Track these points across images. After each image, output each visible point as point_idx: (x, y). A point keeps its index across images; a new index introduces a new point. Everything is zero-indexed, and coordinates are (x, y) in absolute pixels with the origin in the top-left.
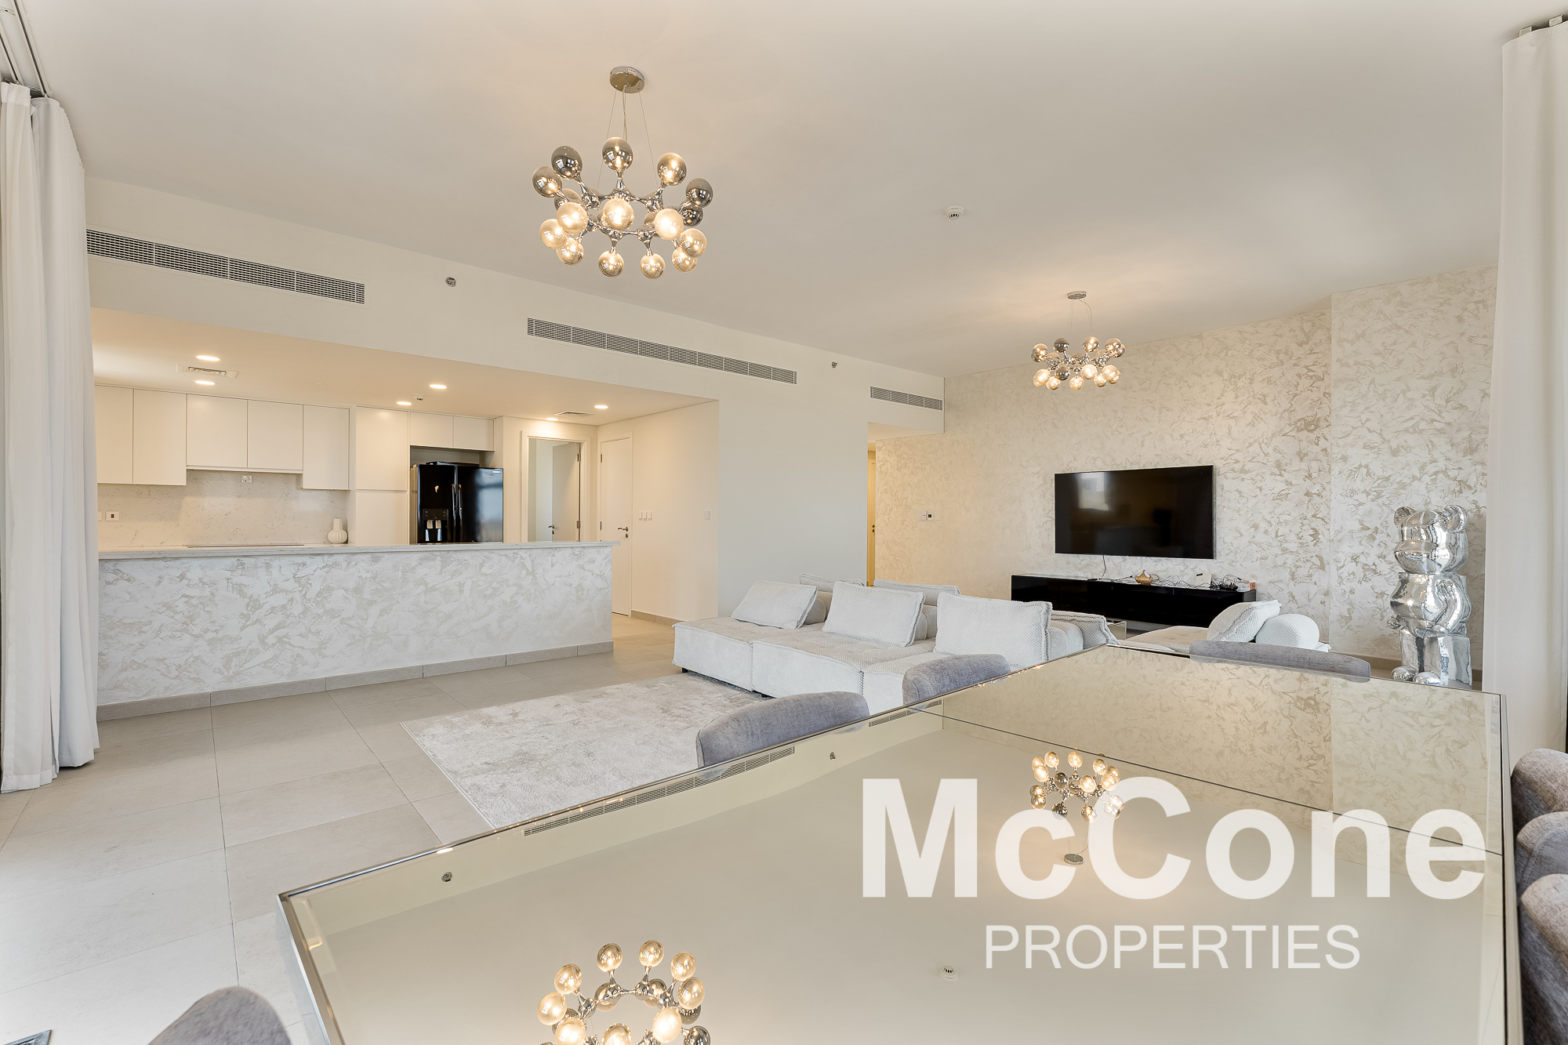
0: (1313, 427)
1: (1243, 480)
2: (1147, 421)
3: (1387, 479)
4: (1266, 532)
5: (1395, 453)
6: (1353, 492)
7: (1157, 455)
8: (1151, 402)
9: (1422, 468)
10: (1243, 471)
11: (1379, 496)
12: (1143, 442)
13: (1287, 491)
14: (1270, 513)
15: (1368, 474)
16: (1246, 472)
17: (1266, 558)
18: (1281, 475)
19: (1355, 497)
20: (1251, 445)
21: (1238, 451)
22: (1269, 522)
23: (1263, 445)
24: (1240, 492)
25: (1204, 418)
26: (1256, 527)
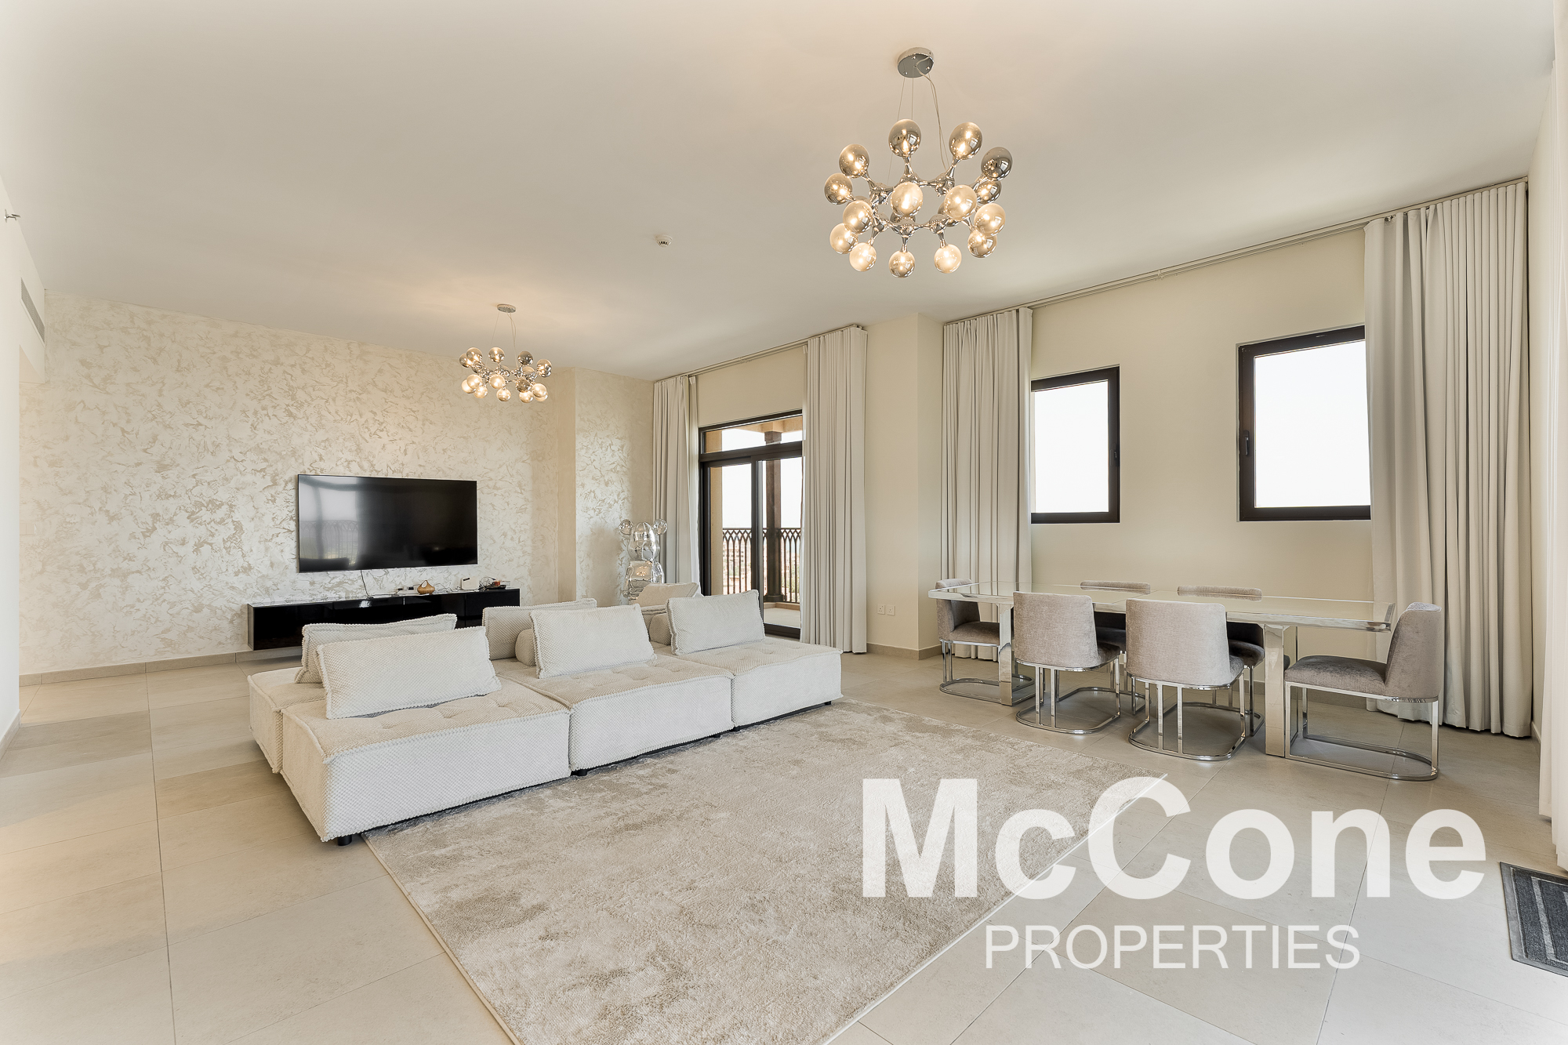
0: (540, 458)
1: (495, 495)
2: (411, 430)
3: (603, 501)
4: (512, 539)
5: (607, 484)
6: (587, 508)
7: (420, 466)
8: (414, 412)
9: (618, 495)
10: (495, 488)
11: (600, 513)
12: (405, 450)
13: (525, 506)
14: (515, 523)
15: (595, 497)
16: (498, 489)
17: (512, 560)
18: (521, 493)
19: (589, 512)
20: (501, 466)
21: (491, 470)
22: (514, 531)
23: (509, 468)
24: (493, 506)
25: (464, 437)
26: (505, 535)
